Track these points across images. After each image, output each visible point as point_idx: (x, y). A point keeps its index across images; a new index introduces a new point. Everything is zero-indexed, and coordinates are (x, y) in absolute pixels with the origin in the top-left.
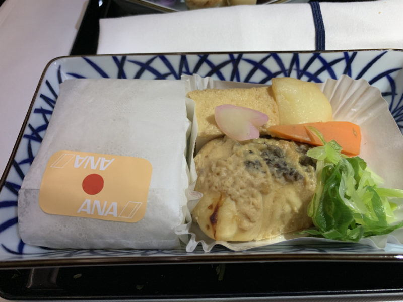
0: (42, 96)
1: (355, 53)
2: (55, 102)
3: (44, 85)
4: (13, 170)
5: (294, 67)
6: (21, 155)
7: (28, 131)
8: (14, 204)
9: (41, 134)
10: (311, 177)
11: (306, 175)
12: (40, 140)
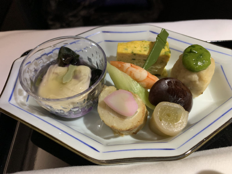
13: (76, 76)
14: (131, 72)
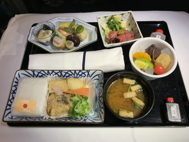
0: (15, 82)
1: (89, 70)
2: (18, 82)
3: (15, 78)
4: (9, 102)
5: (75, 73)
6: (11, 97)
7: (12, 92)
8: (10, 109)
9: (15, 92)
10: (71, 103)
11: (70, 103)
12: (15, 93)
13: (48, 33)
14: (62, 33)
